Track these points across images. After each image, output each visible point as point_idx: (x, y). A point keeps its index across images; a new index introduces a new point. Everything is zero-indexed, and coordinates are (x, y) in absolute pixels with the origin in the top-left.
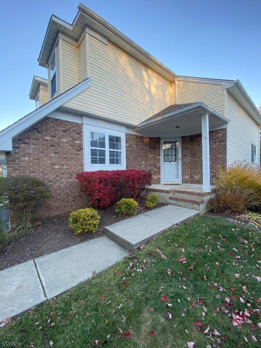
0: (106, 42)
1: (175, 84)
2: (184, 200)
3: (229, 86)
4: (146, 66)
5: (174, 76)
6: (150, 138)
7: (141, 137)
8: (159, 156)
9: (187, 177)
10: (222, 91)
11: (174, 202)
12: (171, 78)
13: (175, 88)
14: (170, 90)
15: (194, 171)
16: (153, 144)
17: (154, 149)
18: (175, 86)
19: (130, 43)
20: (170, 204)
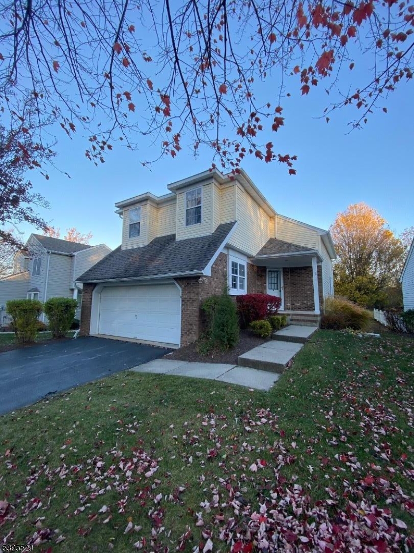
0: (244, 191)
1: (274, 220)
2: (304, 320)
3: (322, 234)
4: (259, 205)
5: (275, 214)
6: (258, 267)
7: (253, 265)
8: (265, 283)
9: (289, 305)
10: (316, 236)
11: (294, 322)
12: (272, 215)
13: (275, 224)
14: (271, 224)
15: (295, 299)
16: (260, 272)
17: (261, 277)
18: (275, 222)
19: (257, 192)
20: (290, 325)
